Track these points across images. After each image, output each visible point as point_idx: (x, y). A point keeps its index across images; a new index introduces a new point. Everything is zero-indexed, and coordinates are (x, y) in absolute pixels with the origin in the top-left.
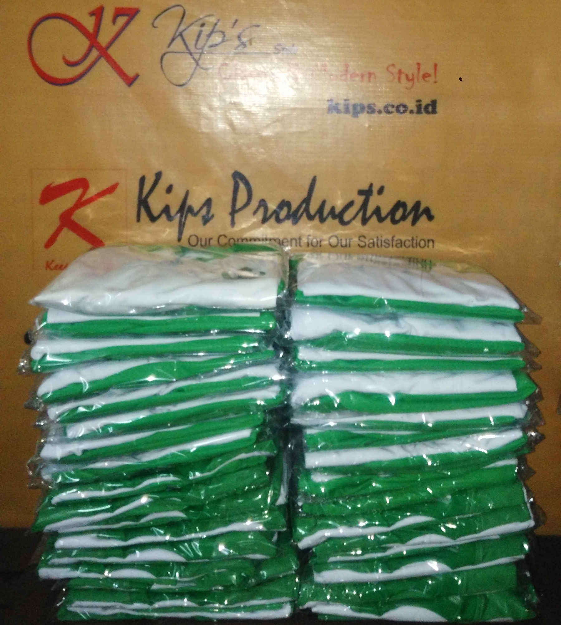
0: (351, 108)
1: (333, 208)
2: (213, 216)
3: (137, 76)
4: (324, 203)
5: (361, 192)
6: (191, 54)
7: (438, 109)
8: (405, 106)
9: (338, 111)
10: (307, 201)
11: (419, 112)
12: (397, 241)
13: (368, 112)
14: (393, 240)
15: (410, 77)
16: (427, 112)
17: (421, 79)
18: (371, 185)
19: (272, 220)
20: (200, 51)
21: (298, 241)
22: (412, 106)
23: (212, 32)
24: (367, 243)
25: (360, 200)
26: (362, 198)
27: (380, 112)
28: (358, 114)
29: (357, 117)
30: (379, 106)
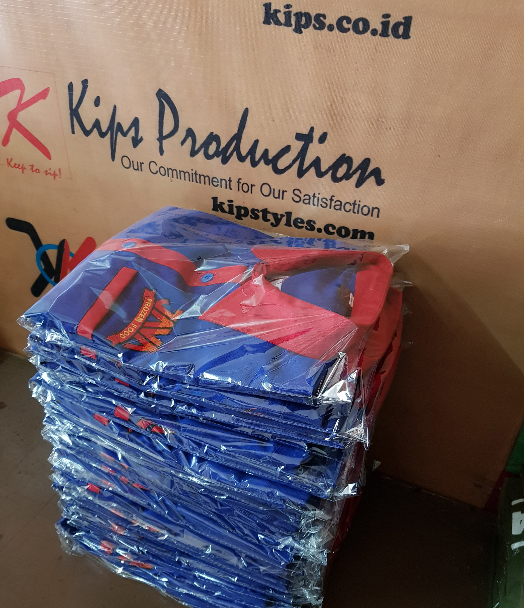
0: (293, 20)
1: (266, 151)
2: (141, 139)
4: (256, 142)
5: (299, 137)
7: (413, 31)
8: (366, 23)
9: (278, 23)
10: (237, 137)
11: (384, 34)
12: (336, 202)
13: (315, 27)
14: (331, 200)
16: (396, 35)
18: (312, 129)
19: (201, 155)
21: (228, 183)
22: (376, 24)
24: (303, 198)
25: (297, 146)
26: (301, 144)
27: (331, 28)
28: (303, 29)
29: (301, 32)
30: (331, 20)
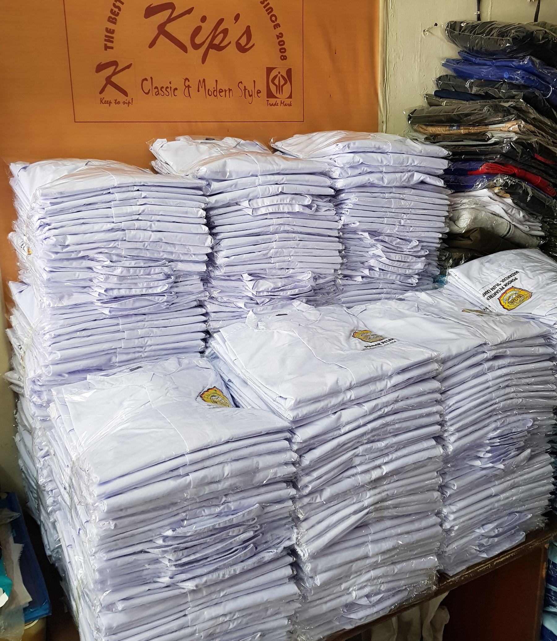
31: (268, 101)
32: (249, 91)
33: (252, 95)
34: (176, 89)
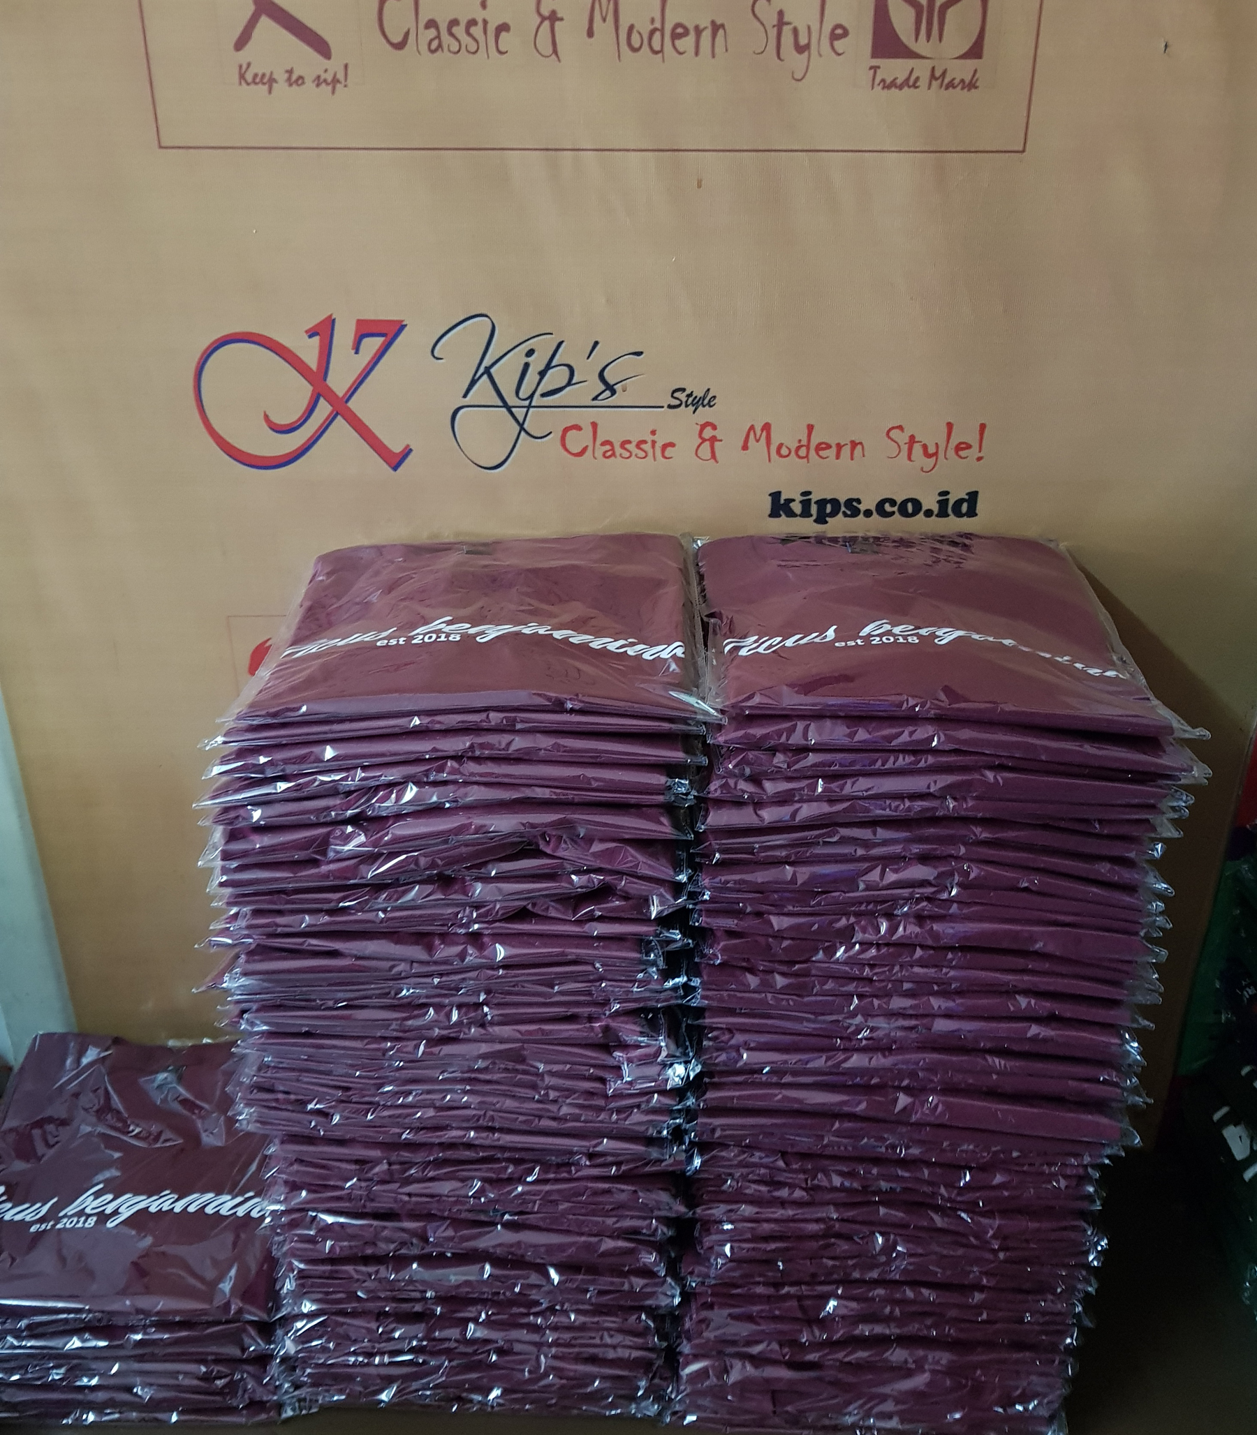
0: (814, 509)
3: (407, 452)
6: (509, 409)
7: (979, 508)
8: (917, 504)
9: (791, 514)
11: (943, 513)
13: (845, 515)
15: (931, 450)
16: (958, 514)
17: (951, 453)
20: (527, 403)
22: (930, 502)
23: (548, 366)
27: (868, 513)
28: (827, 519)
29: (826, 522)
30: (868, 503)
31: (875, 69)
32: (795, 31)
33: (807, 47)
34: (503, 28)
